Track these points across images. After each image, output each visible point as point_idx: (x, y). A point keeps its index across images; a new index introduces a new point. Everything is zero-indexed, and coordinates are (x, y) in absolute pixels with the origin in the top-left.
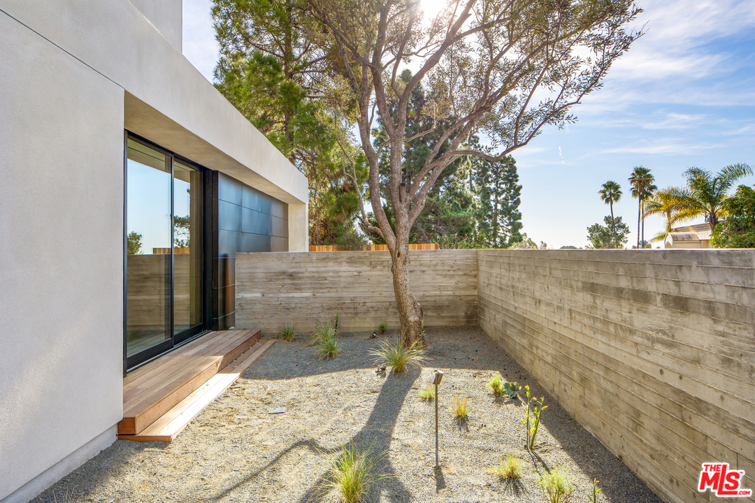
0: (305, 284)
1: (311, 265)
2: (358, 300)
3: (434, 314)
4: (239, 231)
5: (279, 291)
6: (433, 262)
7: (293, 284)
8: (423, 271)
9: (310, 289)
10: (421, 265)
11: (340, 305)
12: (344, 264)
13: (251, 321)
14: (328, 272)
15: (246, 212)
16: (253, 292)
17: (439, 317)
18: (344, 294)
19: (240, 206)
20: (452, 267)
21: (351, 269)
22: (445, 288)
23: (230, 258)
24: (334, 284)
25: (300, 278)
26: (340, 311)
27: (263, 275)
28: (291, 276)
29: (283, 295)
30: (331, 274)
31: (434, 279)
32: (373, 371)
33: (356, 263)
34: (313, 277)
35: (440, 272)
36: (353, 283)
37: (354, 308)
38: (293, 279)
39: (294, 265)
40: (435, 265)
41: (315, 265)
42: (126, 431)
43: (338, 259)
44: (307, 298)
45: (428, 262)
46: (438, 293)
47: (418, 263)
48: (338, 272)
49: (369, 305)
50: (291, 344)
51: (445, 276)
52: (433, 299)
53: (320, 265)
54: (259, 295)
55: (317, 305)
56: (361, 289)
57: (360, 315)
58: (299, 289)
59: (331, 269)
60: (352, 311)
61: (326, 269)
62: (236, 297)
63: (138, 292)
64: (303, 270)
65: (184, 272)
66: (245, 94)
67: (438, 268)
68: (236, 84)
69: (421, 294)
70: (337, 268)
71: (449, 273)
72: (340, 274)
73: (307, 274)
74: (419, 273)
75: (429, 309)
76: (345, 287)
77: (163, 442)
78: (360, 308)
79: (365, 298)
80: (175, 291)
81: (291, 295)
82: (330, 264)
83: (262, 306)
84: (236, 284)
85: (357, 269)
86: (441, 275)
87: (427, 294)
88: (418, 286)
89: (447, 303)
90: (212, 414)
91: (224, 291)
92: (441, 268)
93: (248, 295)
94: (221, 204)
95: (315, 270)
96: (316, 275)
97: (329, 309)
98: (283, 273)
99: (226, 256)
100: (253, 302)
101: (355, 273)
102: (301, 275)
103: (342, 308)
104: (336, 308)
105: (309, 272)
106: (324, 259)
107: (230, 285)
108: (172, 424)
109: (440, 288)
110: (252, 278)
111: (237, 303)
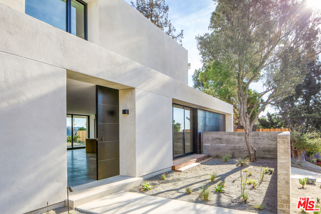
0: (224, 142)
1: (226, 136)
2: (241, 147)
3: (268, 153)
4: (205, 125)
5: (216, 144)
6: (267, 136)
7: (220, 142)
8: (264, 139)
9: (225, 143)
10: (263, 137)
11: (235, 149)
12: (236, 136)
13: (208, 152)
14: (231, 138)
15: (207, 119)
16: (208, 144)
17: (269, 154)
18: (236, 145)
19: (205, 118)
20: (275, 137)
21: (238, 137)
22: (272, 145)
23: (202, 133)
24: (233, 142)
25: (222, 140)
26: (235, 151)
27: (211, 139)
28: (220, 139)
29: (217, 145)
30: (232, 139)
31: (268, 141)
32: (235, 165)
33: (240, 135)
34: (226, 140)
35: (270, 139)
36: (239, 142)
37: (240, 150)
38: (220, 140)
39: (220, 136)
40: (268, 137)
41: (227, 136)
42: (174, 169)
43: (234, 134)
44: (225, 146)
45: (266, 136)
46: (269, 146)
47: (262, 136)
48: (234, 138)
49: (244, 149)
50: (218, 159)
51: (272, 140)
52: (267, 148)
53: (229, 136)
54: (210, 145)
55: (228, 148)
56: (242, 144)
57: (241, 152)
58: (222, 143)
59: (232, 137)
60: (239, 151)
61: (231, 137)
62: (204, 145)
63: (177, 142)
64: (223, 137)
65: (188, 137)
66: (211, 76)
67: (269, 138)
68: (209, 72)
69: (263, 146)
70: (234, 137)
71: (274, 140)
72: (235, 139)
73: (224, 139)
74: (262, 139)
75: (266, 151)
76: (237, 143)
77: (180, 171)
78: (242, 150)
79: (243, 147)
80: (185, 143)
81: (219, 145)
82: (232, 136)
83: (211, 148)
84: (203, 141)
85: (241, 137)
86: (270, 140)
87: (265, 146)
88: (262, 144)
89: (273, 150)
90: (191, 169)
91: (200, 143)
92: (271, 138)
93: (207, 144)
94: (198, 118)
95: (227, 137)
96: (227, 139)
97: (231, 150)
98: (217, 138)
99: (200, 133)
100: (209, 146)
101: (240, 139)
102: (223, 139)
103: (236, 150)
104: (234, 150)
105: (225, 138)
106: (230, 134)
107: (202, 141)
108: (182, 169)
109: (270, 145)
110: (208, 139)
111: (204, 147)
